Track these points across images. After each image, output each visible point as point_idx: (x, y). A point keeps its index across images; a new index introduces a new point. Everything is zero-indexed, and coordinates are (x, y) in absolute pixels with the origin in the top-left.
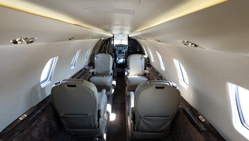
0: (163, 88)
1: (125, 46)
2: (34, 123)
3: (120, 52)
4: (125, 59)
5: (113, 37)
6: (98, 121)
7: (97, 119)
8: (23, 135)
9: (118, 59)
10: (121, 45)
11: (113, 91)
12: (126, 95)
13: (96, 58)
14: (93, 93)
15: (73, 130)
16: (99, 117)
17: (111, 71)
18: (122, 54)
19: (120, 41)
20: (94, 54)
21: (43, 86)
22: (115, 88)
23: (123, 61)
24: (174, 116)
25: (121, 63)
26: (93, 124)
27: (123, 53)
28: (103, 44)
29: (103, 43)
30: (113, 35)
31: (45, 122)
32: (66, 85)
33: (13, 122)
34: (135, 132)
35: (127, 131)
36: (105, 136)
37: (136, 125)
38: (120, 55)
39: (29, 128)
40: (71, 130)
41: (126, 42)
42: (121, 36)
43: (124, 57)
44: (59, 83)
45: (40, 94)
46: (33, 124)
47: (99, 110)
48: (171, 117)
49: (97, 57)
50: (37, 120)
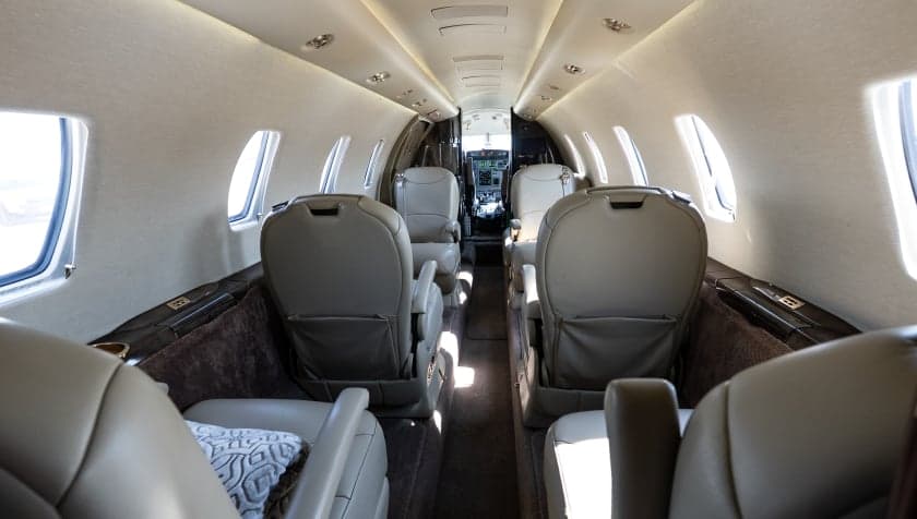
0: (636, 205)
1: (501, 157)
2: (212, 323)
3: (486, 178)
4: (504, 202)
5: (459, 116)
6: (414, 350)
7: (409, 344)
8: (180, 344)
9: (476, 202)
10: (487, 152)
11: (463, 297)
12: (511, 307)
13: (399, 184)
14: (395, 235)
15: (330, 382)
16: (417, 336)
17: (454, 224)
18: (493, 187)
19: (484, 137)
20: (394, 171)
21: (235, 227)
22: (472, 293)
23: (498, 208)
24: (686, 315)
25: (488, 216)
26: (396, 360)
27: (496, 181)
28: (424, 144)
29: (422, 139)
30: (456, 113)
31: (242, 334)
32: (308, 211)
33: (153, 310)
34: (544, 389)
35: (515, 403)
36: (437, 418)
37: (547, 360)
38: (486, 188)
39: (198, 332)
40: (325, 382)
41: (503, 142)
42: (486, 115)
43: (499, 196)
44: (286, 204)
45: (226, 250)
46: (210, 326)
47: (415, 311)
48: (674, 320)
49: (405, 180)
50: (219, 318)
